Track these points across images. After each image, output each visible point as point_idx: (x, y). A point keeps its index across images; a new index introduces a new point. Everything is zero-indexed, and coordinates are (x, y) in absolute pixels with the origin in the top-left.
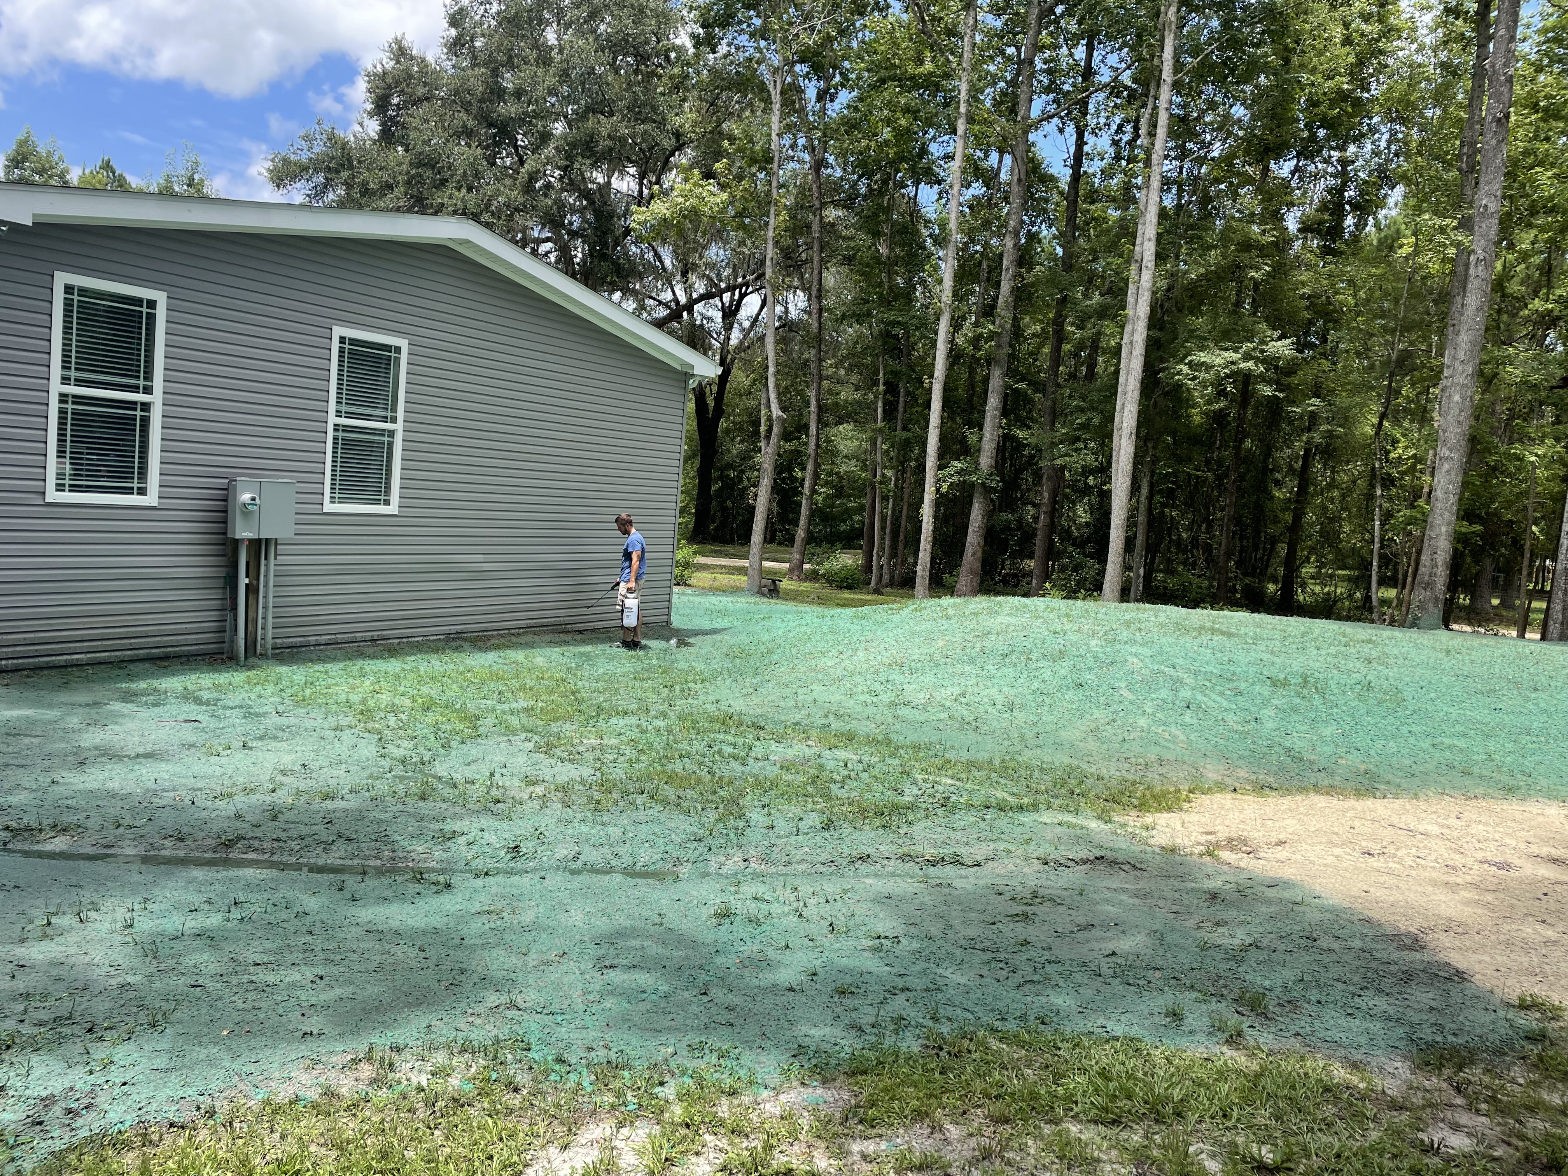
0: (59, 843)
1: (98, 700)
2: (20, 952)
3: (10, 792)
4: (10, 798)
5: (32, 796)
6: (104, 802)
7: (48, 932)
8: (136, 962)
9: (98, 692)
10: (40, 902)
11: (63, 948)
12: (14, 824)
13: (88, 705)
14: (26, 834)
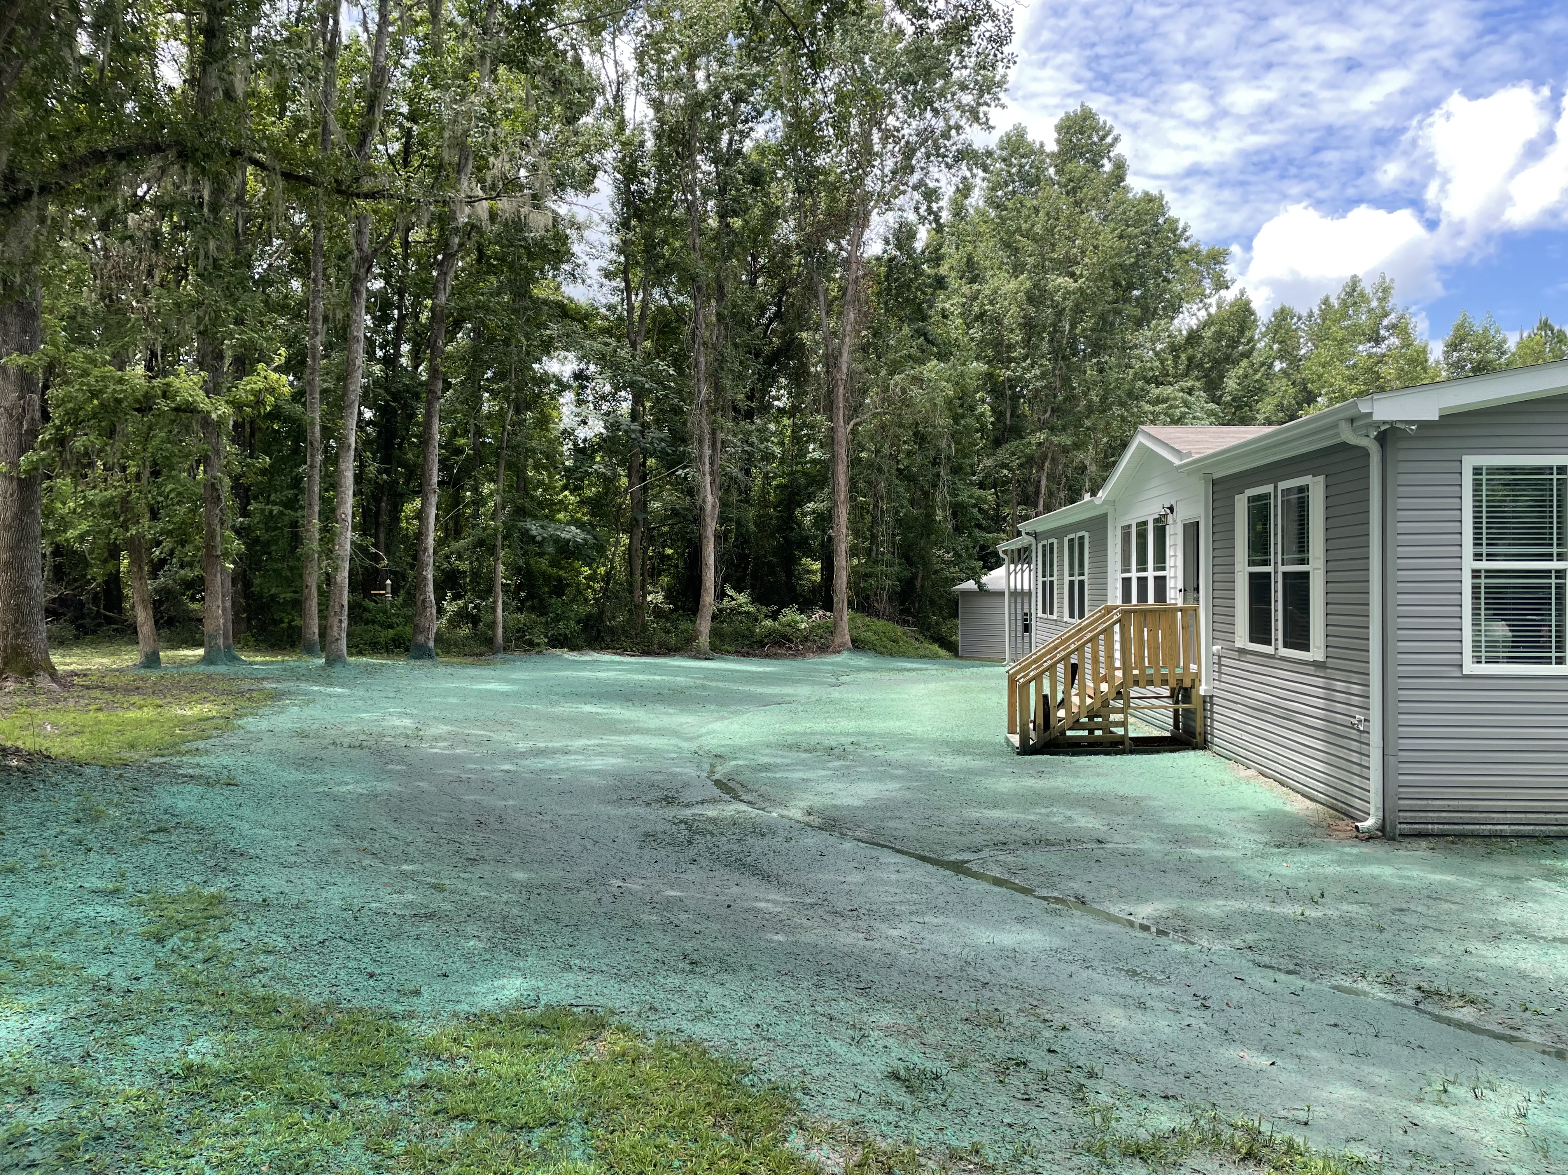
0: (1467, 1014)
1: (1520, 874)
2: (1416, 1110)
3: (1425, 953)
4: (1424, 960)
5: (1445, 961)
6: (1514, 982)
7: (1443, 1098)
8: (1525, 1155)
9: (1522, 866)
10: (1439, 1067)
11: (1455, 1119)
12: (1425, 986)
13: (1509, 878)
14: (1436, 998)
